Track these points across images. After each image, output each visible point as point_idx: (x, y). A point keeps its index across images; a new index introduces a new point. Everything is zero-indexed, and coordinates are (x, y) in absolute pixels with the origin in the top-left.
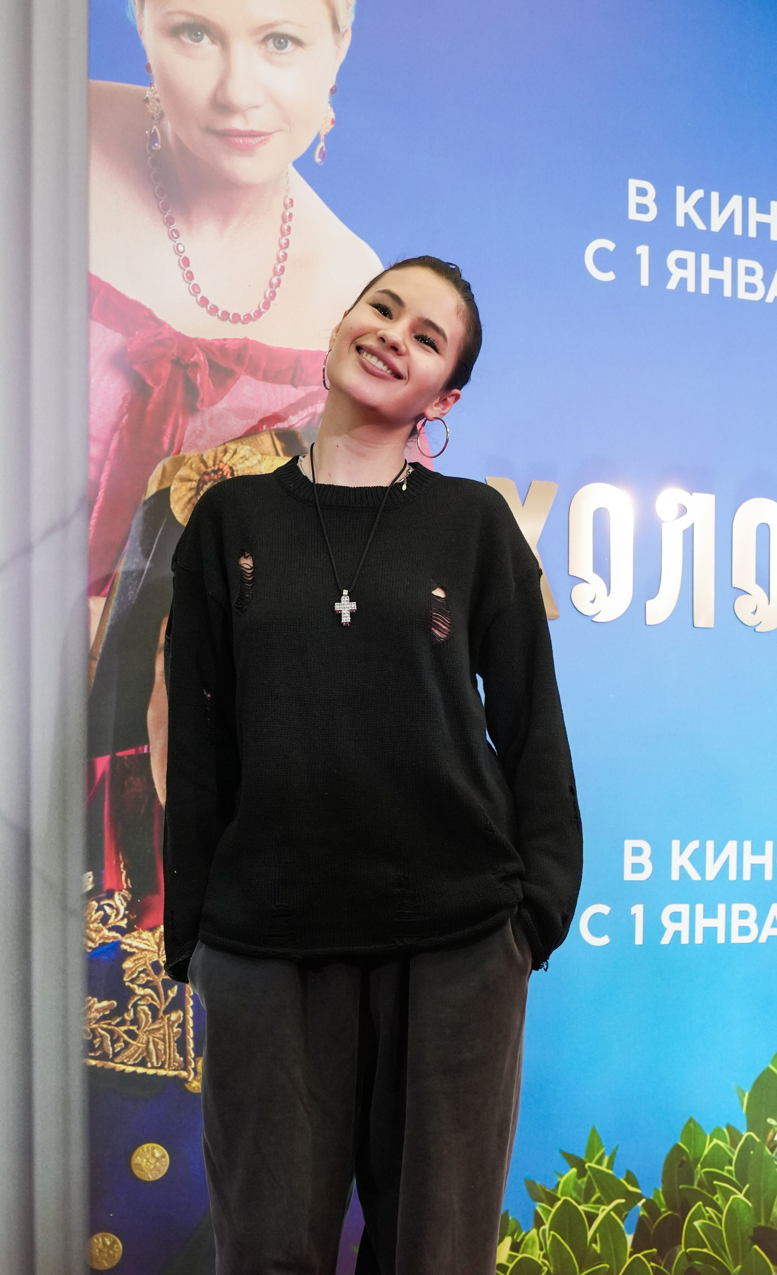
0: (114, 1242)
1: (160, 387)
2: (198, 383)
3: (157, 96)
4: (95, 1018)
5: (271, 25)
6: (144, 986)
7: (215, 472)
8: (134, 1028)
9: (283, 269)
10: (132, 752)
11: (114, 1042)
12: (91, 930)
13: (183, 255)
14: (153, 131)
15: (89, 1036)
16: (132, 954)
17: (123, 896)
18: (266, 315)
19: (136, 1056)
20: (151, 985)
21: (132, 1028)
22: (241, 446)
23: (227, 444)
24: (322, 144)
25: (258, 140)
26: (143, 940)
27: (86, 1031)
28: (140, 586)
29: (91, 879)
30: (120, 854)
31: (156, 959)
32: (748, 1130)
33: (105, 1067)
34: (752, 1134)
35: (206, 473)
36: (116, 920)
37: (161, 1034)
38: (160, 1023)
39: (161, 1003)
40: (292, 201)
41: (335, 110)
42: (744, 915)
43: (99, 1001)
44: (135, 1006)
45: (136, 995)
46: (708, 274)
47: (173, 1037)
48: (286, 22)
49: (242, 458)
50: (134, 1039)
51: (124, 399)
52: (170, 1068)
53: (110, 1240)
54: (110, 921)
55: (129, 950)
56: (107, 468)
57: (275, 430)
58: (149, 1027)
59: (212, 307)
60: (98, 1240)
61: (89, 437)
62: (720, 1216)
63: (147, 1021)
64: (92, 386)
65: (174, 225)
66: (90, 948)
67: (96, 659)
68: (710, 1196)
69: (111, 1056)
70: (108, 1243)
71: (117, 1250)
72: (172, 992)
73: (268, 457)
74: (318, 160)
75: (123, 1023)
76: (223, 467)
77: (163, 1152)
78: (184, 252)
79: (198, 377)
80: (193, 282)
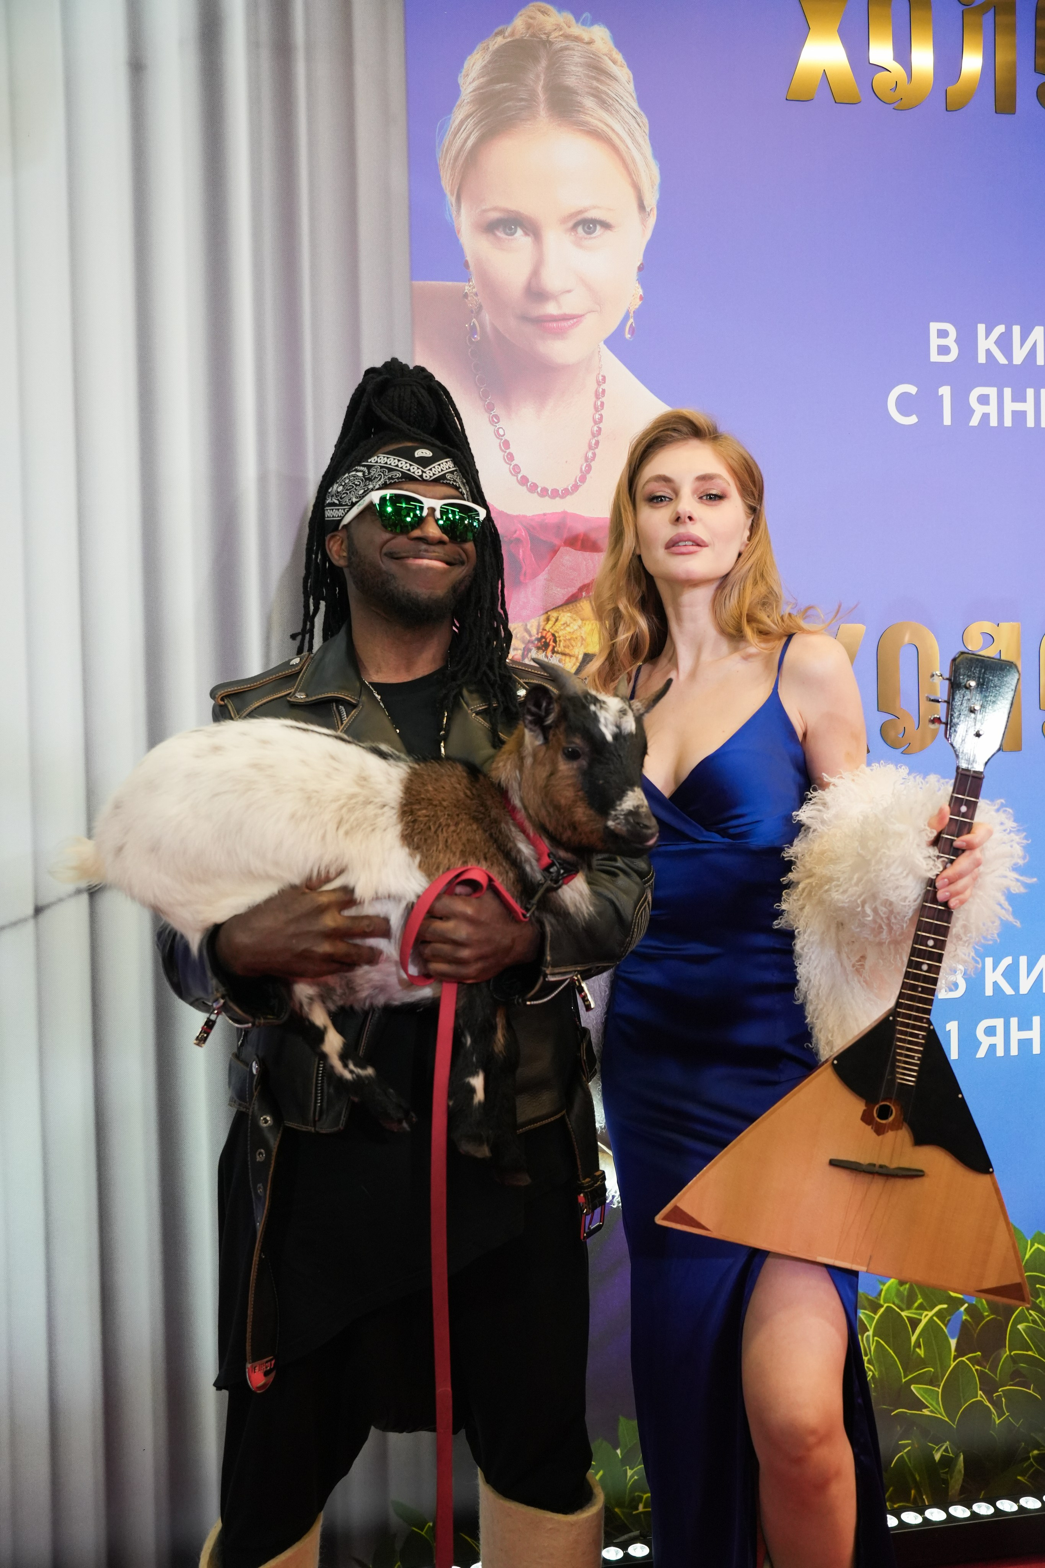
2: (521, 557)
3: (475, 290)
5: (580, 212)
7: (538, 640)
9: (597, 443)
13: (503, 438)
14: (472, 324)
18: (582, 488)
22: (562, 613)
23: (549, 613)
24: (631, 321)
25: (571, 322)
35: (530, 642)
40: (604, 378)
41: (643, 288)
46: (1010, 406)
48: (596, 208)
49: (564, 624)
57: (593, 596)
59: (532, 484)
62: (1044, 1318)
65: (494, 410)
73: (587, 622)
74: (628, 337)
76: (546, 634)
78: (504, 435)
79: (521, 552)
80: (514, 463)
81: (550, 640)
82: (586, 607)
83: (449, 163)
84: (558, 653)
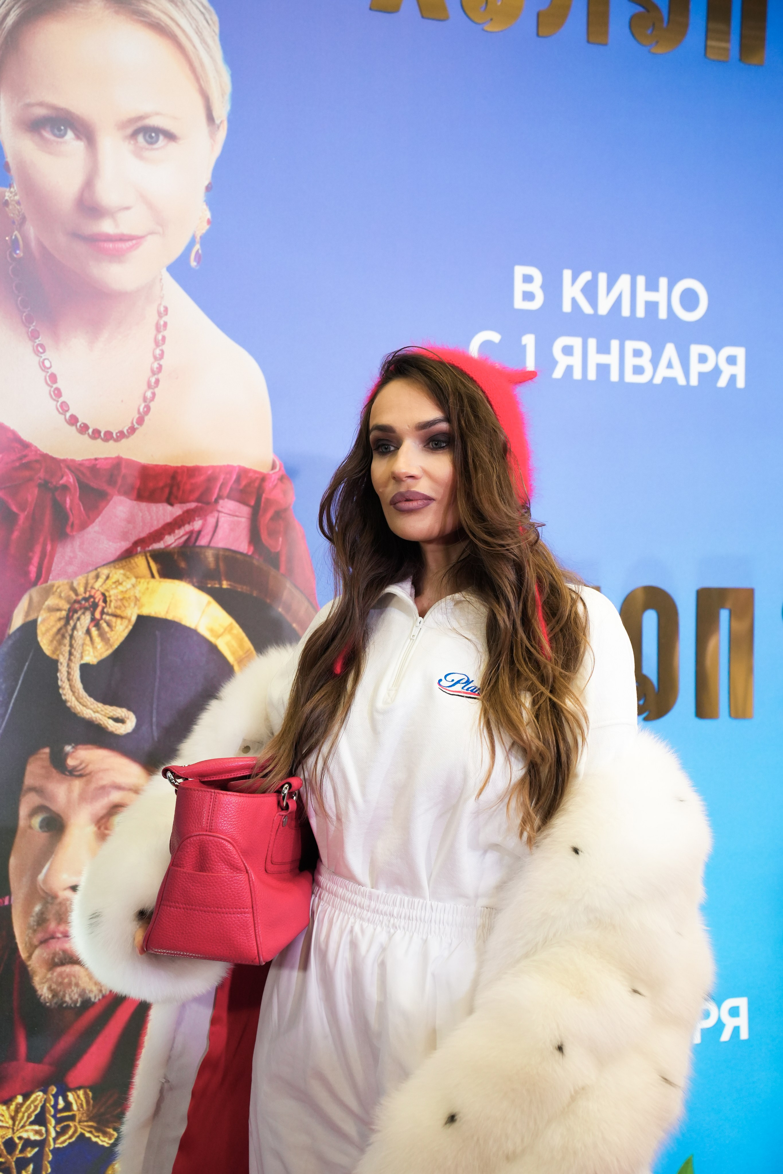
1: (26, 513)
2: (68, 506)
3: (16, 198)
5: (141, 118)
7: (86, 599)
9: (157, 382)
13: (50, 371)
14: (13, 237)
18: (141, 431)
20: (2, 1167)
22: (114, 571)
23: (99, 570)
24: (197, 247)
25: (129, 244)
31: (10, 1136)
35: (76, 602)
40: (166, 309)
41: (211, 209)
46: (595, 358)
48: (157, 114)
49: (115, 583)
57: (150, 551)
59: (82, 425)
65: (40, 339)
72: (26, 1172)
73: (142, 581)
74: (193, 264)
76: (95, 593)
78: (51, 367)
79: (68, 500)
80: (61, 400)
81: (99, 601)
82: (140, 562)
84: (108, 614)
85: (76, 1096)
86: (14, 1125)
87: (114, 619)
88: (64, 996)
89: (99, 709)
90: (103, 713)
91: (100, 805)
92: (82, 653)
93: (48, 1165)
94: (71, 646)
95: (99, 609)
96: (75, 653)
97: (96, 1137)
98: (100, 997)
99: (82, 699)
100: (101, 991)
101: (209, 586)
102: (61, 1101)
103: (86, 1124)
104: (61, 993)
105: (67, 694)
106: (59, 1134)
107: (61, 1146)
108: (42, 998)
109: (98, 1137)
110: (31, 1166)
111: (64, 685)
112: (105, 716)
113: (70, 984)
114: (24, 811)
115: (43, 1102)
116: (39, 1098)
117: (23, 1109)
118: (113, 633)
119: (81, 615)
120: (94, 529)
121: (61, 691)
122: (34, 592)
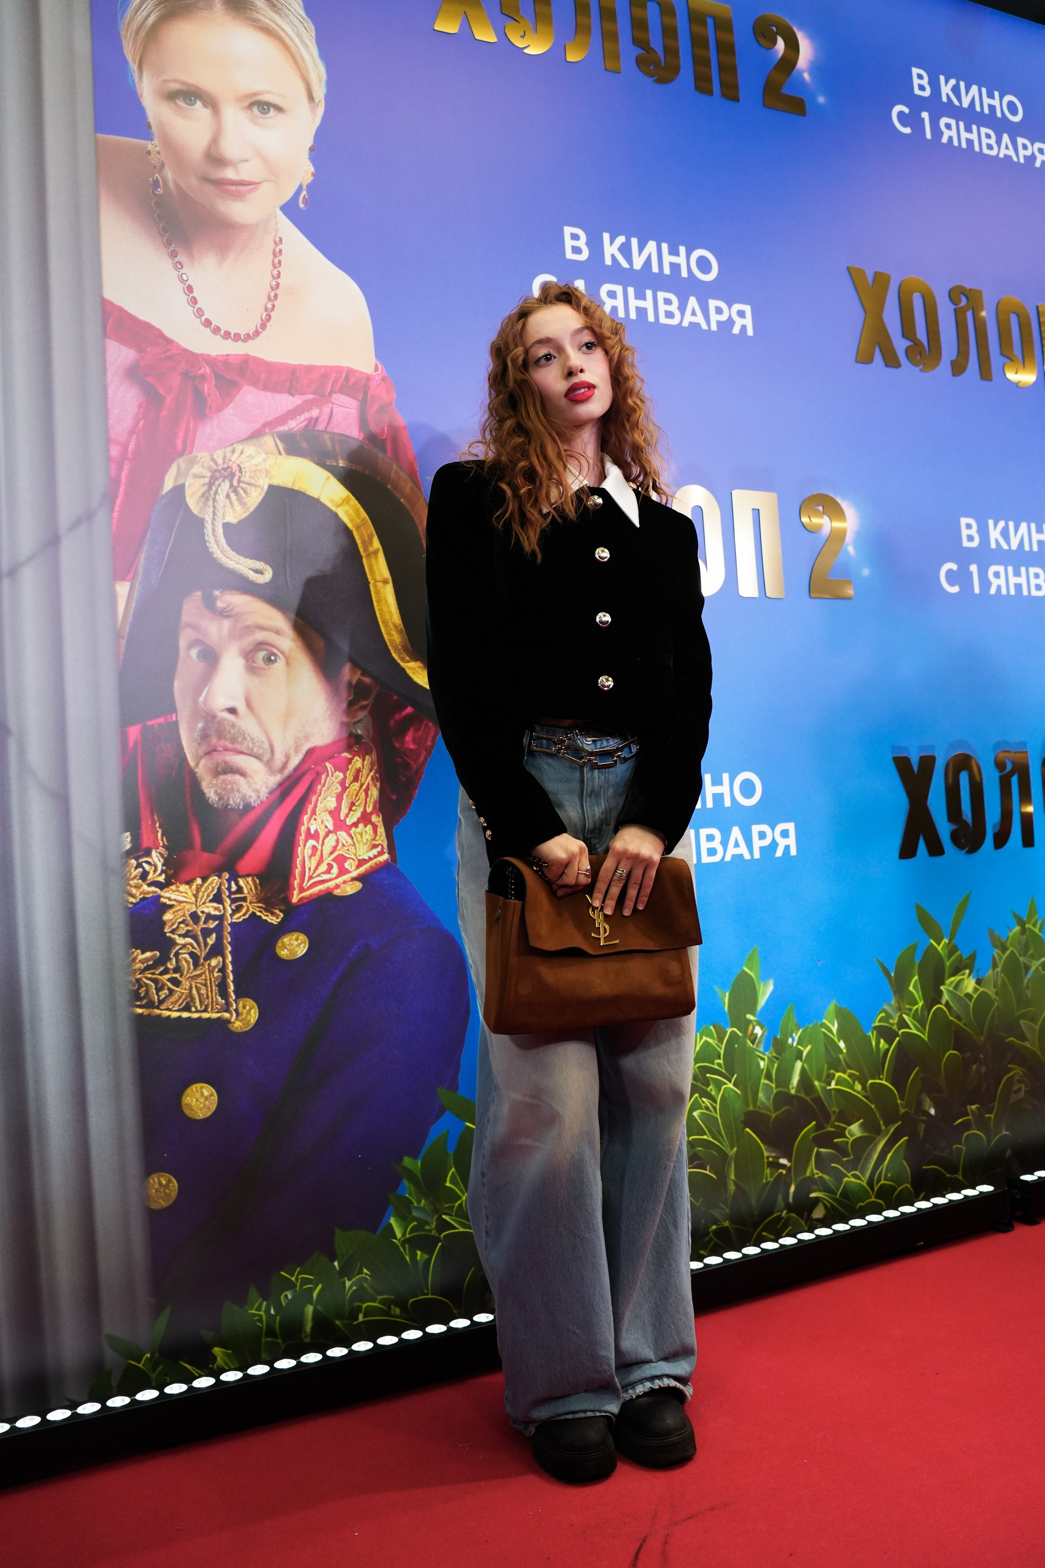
0: (170, 1181)
1: (172, 396)
2: (206, 391)
3: (157, 149)
4: (139, 969)
5: (255, 94)
6: (184, 936)
7: (225, 469)
8: (177, 975)
9: (276, 296)
10: (161, 720)
11: (158, 990)
12: (131, 886)
13: (187, 283)
14: (155, 178)
15: (135, 986)
16: (171, 906)
17: (160, 853)
18: (264, 335)
19: (180, 1001)
20: (190, 934)
21: (174, 975)
22: (247, 447)
23: (234, 445)
24: (304, 193)
25: (249, 187)
26: (181, 893)
27: (131, 982)
28: (161, 571)
29: (129, 839)
30: (156, 814)
31: (194, 910)
32: (732, 1027)
33: (152, 1014)
34: (735, 1029)
35: (216, 471)
36: (155, 876)
37: (202, 980)
38: (201, 969)
39: (201, 951)
40: (281, 239)
41: (314, 165)
42: (710, 838)
43: (143, 953)
44: (177, 955)
45: (178, 944)
46: (634, 303)
47: (214, 981)
48: (268, 92)
49: (248, 457)
50: (178, 986)
51: (140, 406)
52: (213, 1011)
53: (165, 1180)
54: (149, 877)
55: (168, 902)
56: (126, 467)
57: (276, 433)
58: (191, 973)
59: (215, 327)
60: (154, 1180)
61: (109, 440)
62: (715, 1105)
63: (189, 968)
64: (109, 396)
65: (178, 257)
66: (131, 903)
67: (124, 638)
68: (704, 1087)
69: (157, 1004)
70: (164, 1182)
71: (173, 1188)
72: (211, 940)
73: (271, 456)
74: (302, 206)
75: (166, 971)
76: (232, 465)
77: (211, 1090)
78: (188, 280)
79: (206, 388)
80: (197, 306)
81: (236, 471)
82: (269, 441)
83: (131, 35)
84: (243, 482)
85: (245, 882)
86: (196, 901)
87: (249, 487)
88: (228, 799)
89: (241, 562)
90: (244, 565)
91: (248, 641)
92: (224, 514)
93: (228, 936)
94: (214, 507)
95: (236, 478)
96: (218, 513)
97: (265, 915)
98: (259, 802)
99: (226, 552)
100: (259, 797)
101: (328, 464)
102: (233, 883)
103: (256, 904)
104: (226, 797)
105: (213, 548)
106: (235, 912)
107: (237, 921)
108: (210, 800)
109: (267, 916)
110: (214, 935)
111: (210, 540)
112: (247, 567)
113: (232, 790)
114: (183, 643)
115: (218, 885)
116: (215, 881)
117: (203, 889)
118: (249, 498)
119: (221, 482)
120: (228, 412)
121: (208, 544)
122: (181, 461)
